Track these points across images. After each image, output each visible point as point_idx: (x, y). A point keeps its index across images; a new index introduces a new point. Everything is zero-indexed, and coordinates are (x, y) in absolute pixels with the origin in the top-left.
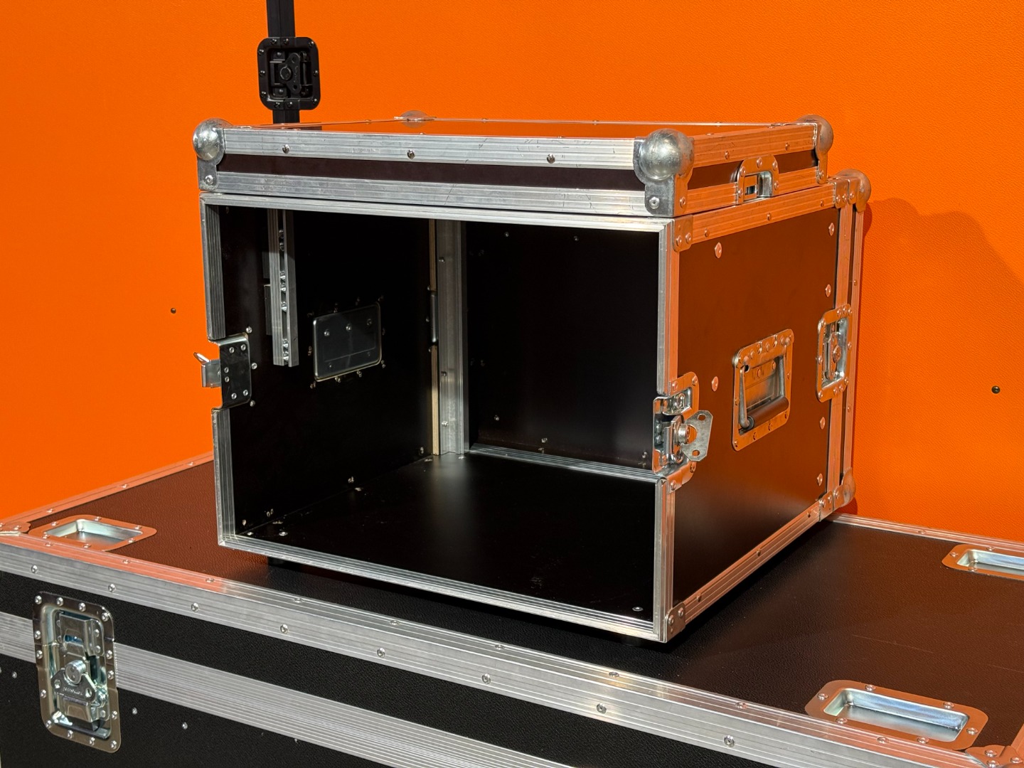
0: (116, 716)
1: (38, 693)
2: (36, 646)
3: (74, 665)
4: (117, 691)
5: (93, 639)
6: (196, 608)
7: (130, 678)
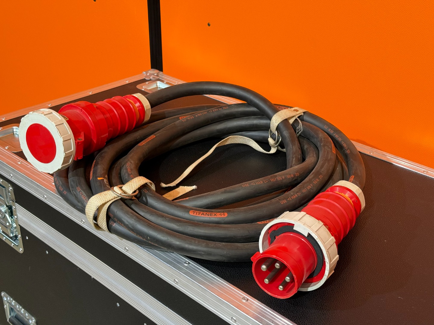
0: (20, 237)
4: (19, 226)
5: (8, 197)
6: (45, 198)
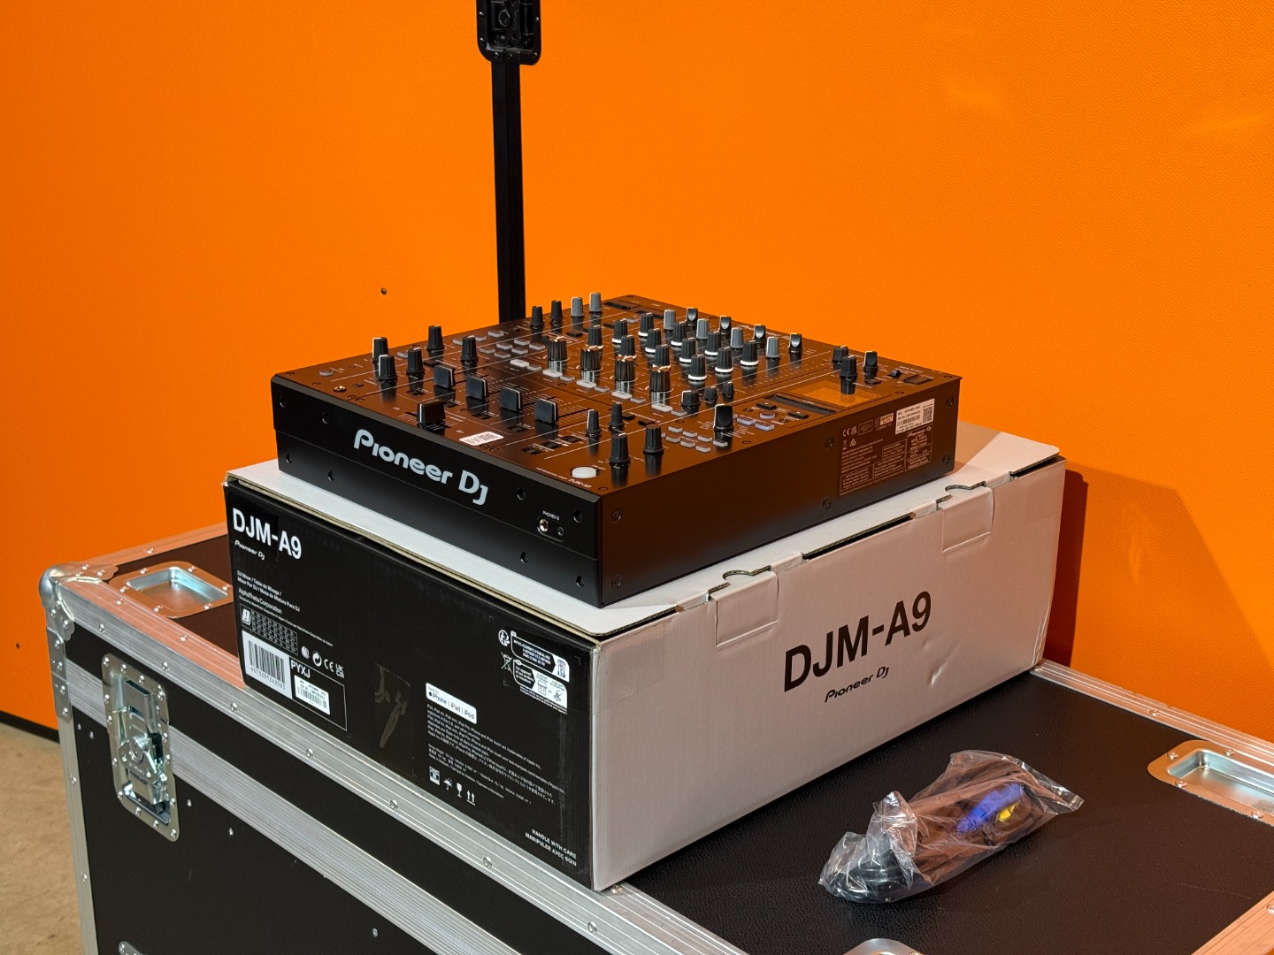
0: (174, 803)
1: (110, 761)
2: (106, 709)
3: (137, 741)
4: (173, 778)
5: (154, 715)
6: (234, 708)
7: (185, 767)
